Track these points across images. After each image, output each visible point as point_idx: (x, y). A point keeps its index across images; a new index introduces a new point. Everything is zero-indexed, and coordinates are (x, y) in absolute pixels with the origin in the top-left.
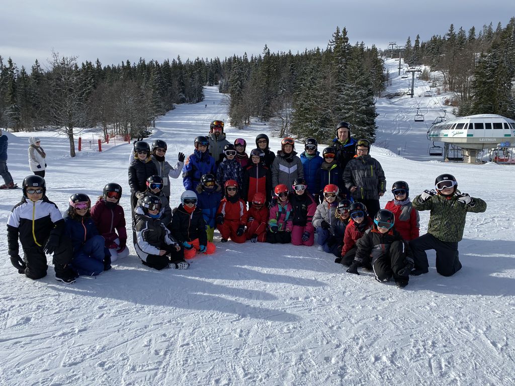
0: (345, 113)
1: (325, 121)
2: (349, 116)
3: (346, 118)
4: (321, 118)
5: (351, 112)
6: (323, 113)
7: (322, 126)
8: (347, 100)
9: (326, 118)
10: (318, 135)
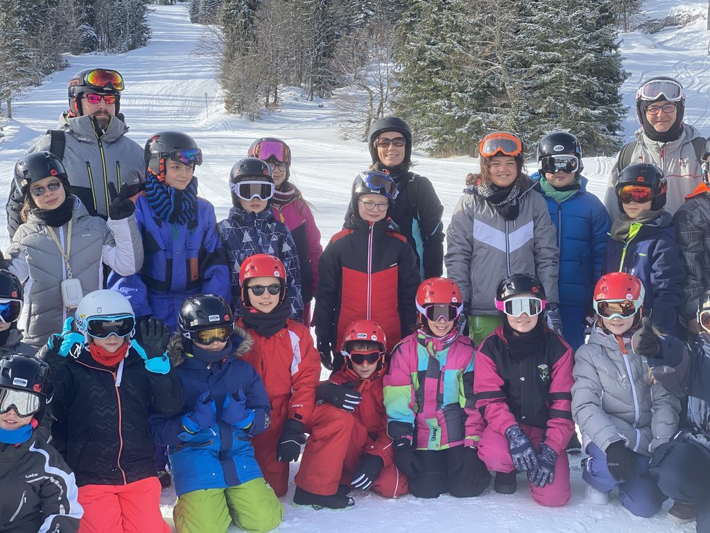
0: (540, 72)
1: (486, 94)
2: (552, 82)
3: (542, 86)
4: (477, 86)
5: (558, 70)
6: (482, 73)
7: (478, 109)
8: (545, 38)
9: (489, 86)
10: (470, 133)
